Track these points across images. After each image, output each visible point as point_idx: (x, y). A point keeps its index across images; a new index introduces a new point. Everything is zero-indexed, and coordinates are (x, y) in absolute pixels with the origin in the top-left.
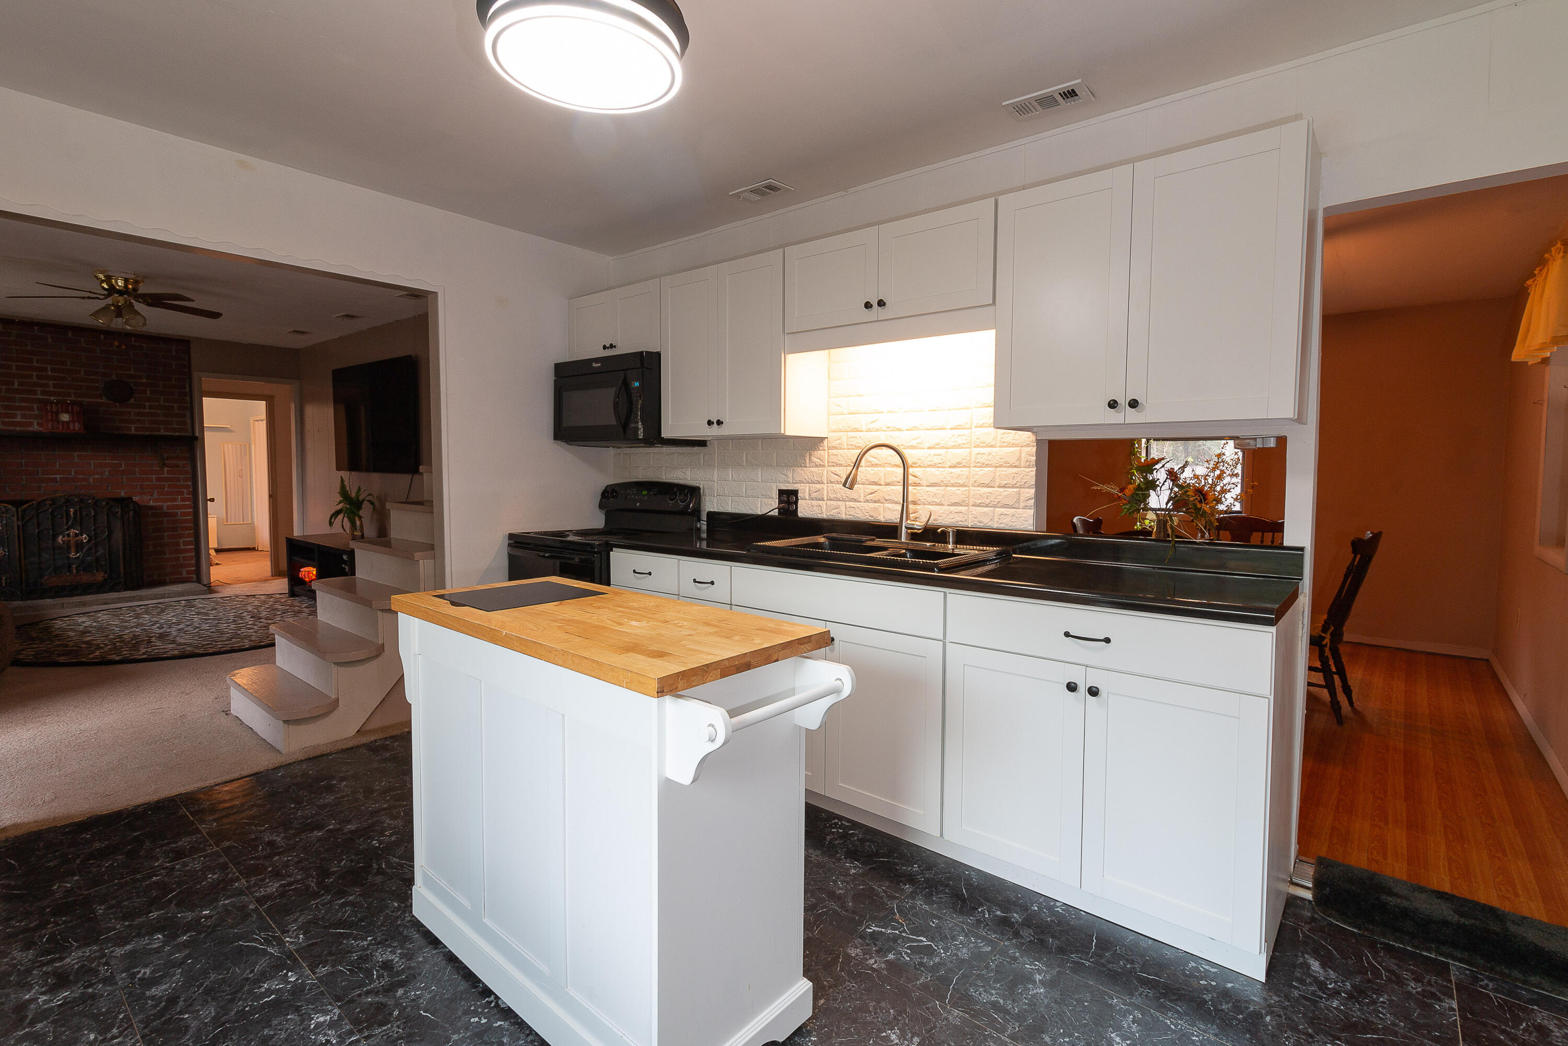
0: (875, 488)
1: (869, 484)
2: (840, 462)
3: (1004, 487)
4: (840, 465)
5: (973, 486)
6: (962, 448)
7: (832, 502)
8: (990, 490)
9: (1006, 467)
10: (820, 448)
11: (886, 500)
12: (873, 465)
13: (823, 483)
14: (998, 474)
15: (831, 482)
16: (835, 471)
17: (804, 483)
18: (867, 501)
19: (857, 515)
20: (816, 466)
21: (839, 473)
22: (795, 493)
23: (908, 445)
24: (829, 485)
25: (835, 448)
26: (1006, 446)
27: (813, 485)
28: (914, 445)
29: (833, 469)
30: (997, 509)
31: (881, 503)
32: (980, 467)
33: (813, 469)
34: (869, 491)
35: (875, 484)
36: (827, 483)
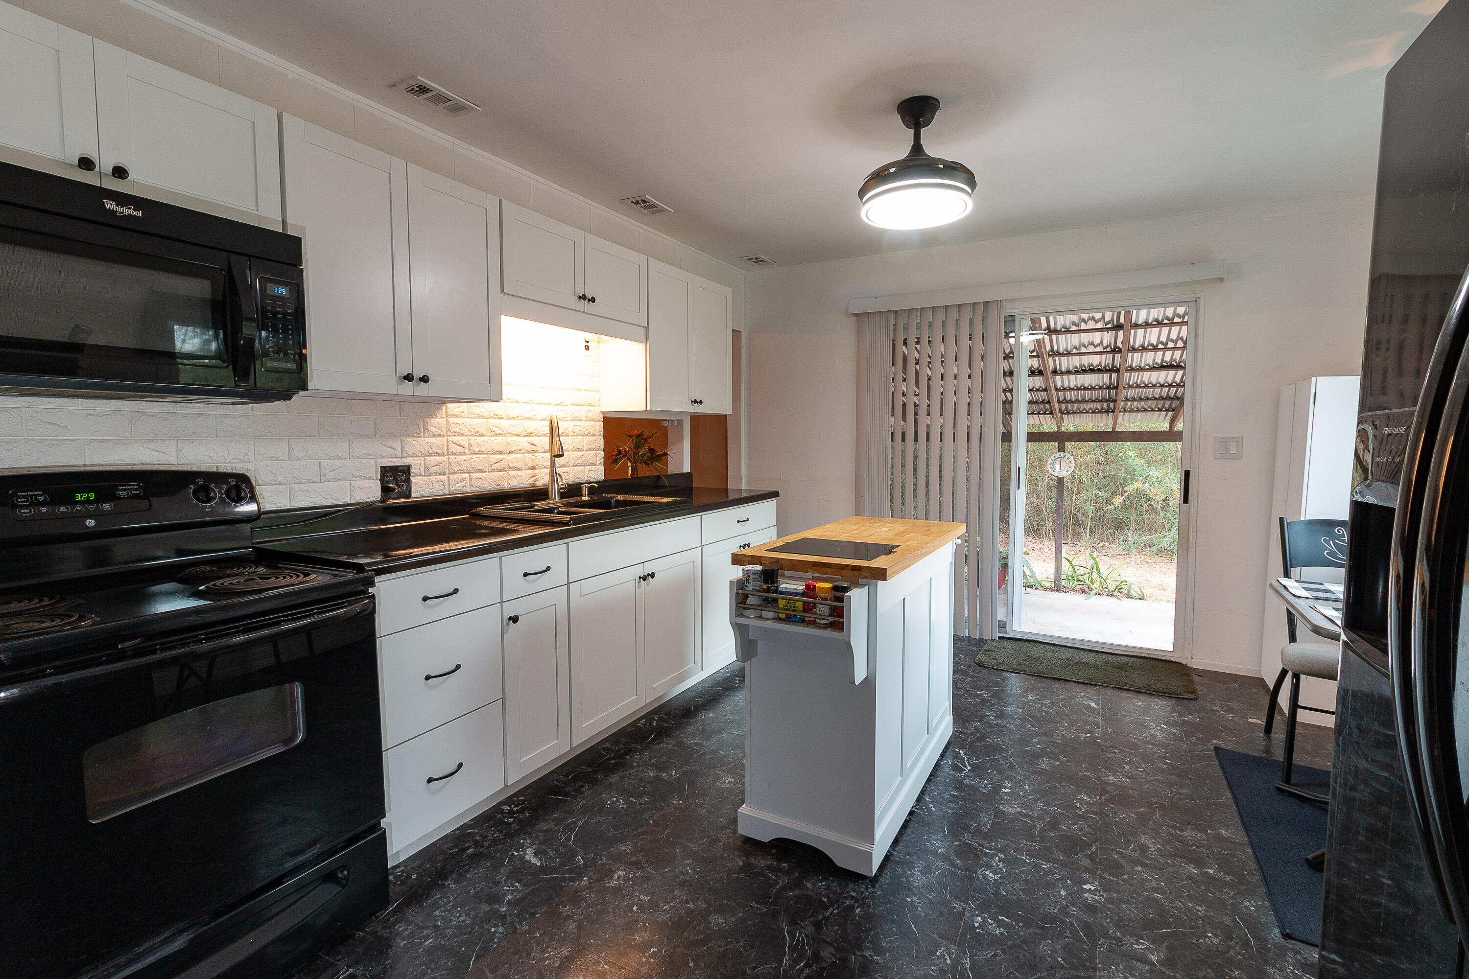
0: (500, 457)
1: (494, 454)
2: (462, 432)
3: (589, 450)
4: (463, 435)
5: (572, 451)
6: (564, 420)
7: (455, 476)
8: (582, 453)
9: (589, 436)
10: (438, 415)
11: (510, 468)
12: (496, 435)
13: (444, 455)
14: (585, 441)
15: (453, 454)
16: (458, 441)
17: (418, 456)
18: (493, 470)
19: (484, 486)
20: (434, 436)
21: (463, 443)
22: (406, 470)
23: (526, 417)
24: (450, 457)
25: (456, 416)
26: (589, 421)
27: (431, 458)
28: (531, 417)
29: (455, 439)
30: (586, 467)
31: (506, 471)
32: (576, 436)
33: (429, 440)
34: (494, 460)
35: (500, 453)
36: (448, 454)
